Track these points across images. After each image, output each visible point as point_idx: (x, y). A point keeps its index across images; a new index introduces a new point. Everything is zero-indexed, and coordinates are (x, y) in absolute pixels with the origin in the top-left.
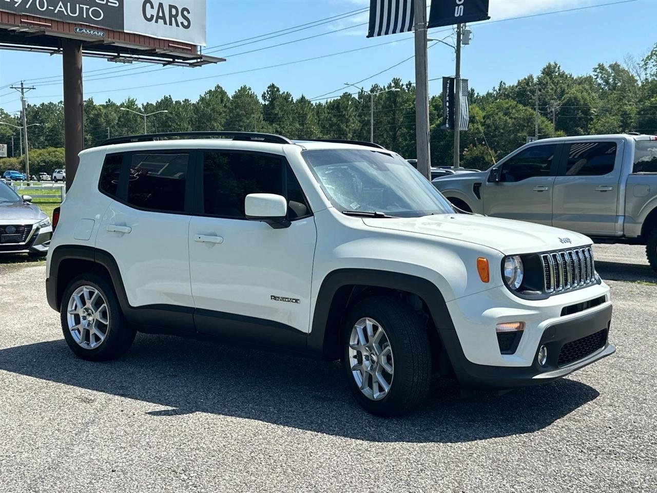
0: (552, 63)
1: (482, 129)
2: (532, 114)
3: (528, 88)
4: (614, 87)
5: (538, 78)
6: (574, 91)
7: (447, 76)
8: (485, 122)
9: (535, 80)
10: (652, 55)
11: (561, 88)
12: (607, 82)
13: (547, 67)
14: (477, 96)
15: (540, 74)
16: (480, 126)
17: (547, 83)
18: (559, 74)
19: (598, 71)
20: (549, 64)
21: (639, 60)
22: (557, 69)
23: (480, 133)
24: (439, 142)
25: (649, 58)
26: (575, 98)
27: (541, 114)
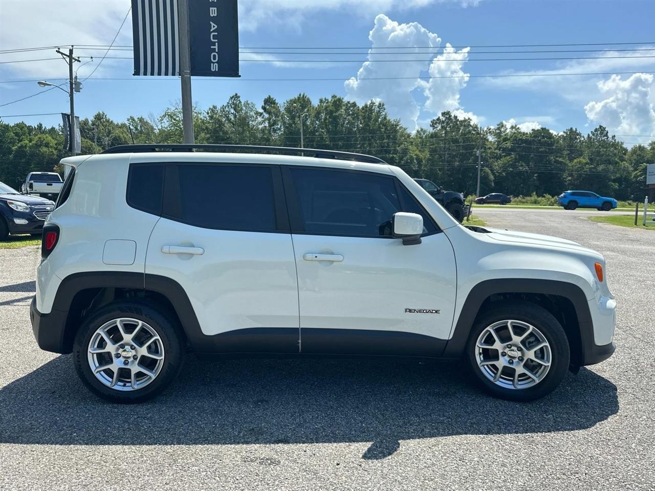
0: (101, 113)
1: (55, 152)
2: (91, 145)
3: (86, 127)
4: (141, 132)
5: (92, 121)
6: (117, 132)
7: (64, 113)
8: (57, 147)
9: (90, 122)
10: (166, 115)
11: (108, 129)
12: (136, 129)
13: (98, 115)
14: (45, 129)
15: (93, 118)
16: (53, 150)
17: (99, 125)
18: (106, 120)
19: (130, 120)
20: (99, 113)
21: (157, 117)
22: (104, 117)
23: (54, 155)
24: (21, 159)
25: (164, 116)
26: (119, 137)
27: (98, 145)
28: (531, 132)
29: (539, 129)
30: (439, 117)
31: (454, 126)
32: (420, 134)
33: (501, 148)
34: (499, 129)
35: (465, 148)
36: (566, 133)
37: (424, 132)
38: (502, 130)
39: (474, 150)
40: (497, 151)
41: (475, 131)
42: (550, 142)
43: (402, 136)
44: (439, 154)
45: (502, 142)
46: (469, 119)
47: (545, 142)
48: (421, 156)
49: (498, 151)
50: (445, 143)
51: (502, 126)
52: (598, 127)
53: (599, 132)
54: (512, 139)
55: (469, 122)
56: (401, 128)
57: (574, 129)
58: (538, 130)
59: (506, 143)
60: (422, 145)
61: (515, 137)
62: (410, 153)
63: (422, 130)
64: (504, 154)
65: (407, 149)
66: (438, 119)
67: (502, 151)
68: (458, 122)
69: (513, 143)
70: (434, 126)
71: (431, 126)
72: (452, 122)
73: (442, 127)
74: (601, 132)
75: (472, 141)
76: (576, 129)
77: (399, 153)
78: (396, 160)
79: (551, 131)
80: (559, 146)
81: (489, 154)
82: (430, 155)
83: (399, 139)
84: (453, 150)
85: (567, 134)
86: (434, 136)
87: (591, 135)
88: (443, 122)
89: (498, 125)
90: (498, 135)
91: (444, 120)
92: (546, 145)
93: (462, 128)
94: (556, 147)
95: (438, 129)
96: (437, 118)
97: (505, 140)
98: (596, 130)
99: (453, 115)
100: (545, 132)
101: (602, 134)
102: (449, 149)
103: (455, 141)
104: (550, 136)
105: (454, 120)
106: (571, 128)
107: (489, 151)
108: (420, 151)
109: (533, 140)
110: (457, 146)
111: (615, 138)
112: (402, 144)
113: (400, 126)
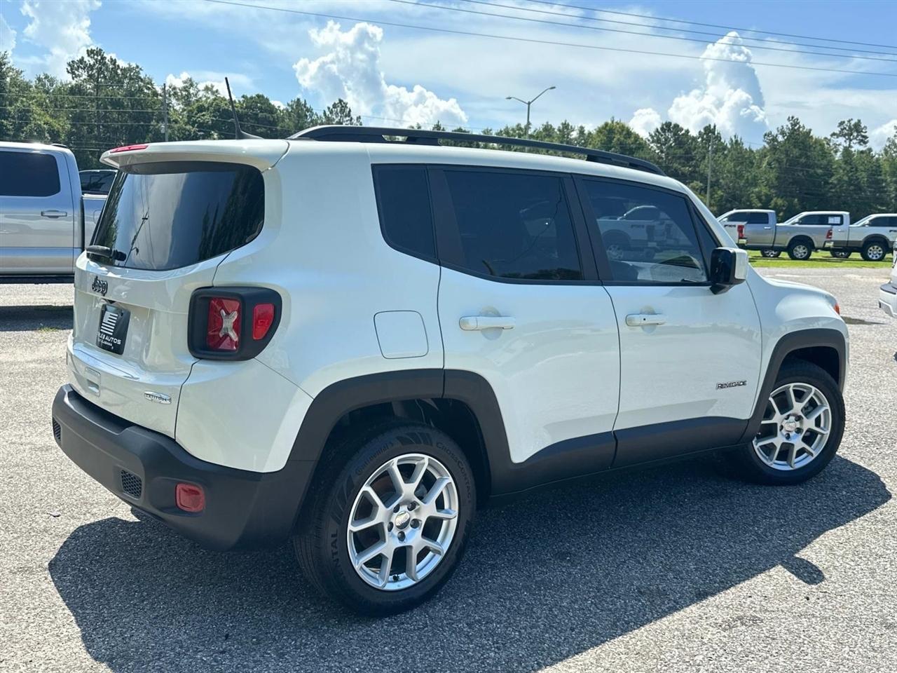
28: (242, 99)
29: (254, 96)
30: (83, 58)
31: (112, 78)
32: (44, 85)
33: (195, 122)
34: (185, 89)
35: (136, 118)
36: (292, 106)
37: (52, 81)
38: (192, 91)
39: (152, 123)
40: (188, 127)
41: (148, 89)
42: (272, 119)
43: (14, 83)
44: (88, 125)
45: (196, 112)
46: (137, 67)
47: (265, 118)
48: (57, 126)
49: (191, 127)
50: (98, 107)
51: (192, 85)
52: (337, 102)
53: (339, 109)
54: (212, 109)
55: (138, 73)
56: (11, 69)
57: (302, 101)
58: (252, 98)
59: (204, 115)
60: (56, 106)
61: (217, 105)
62: (35, 119)
63: (47, 77)
64: (202, 133)
65: (28, 111)
66: (82, 61)
67: (197, 127)
68: (119, 71)
69: (214, 116)
70: (73, 73)
71: (68, 72)
72: (107, 69)
73: (90, 76)
74: (341, 110)
75: (148, 107)
76: (305, 101)
77: (13, 118)
78: (9, 130)
79: (272, 102)
80: (286, 126)
81: (176, 132)
82: (73, 125)
83: (10, 91)
84: (113, 120)
85: (292, 108)
86: (76, 90)
87: (328, 113)
88: (91, 67)
89: (185, 82)
90: (186, 100)
91: (92, 63)
92: (265, 122)
93: (126, 81)
94: (281, 127)
95: (82, 78)
96: (79, 58)
97: (201, 109)
98: (335, 106)
99: (108, 57)
100: (262, 102)
101: (342, 111)
102: (105, 117)
103: (117, 104)
104: (272, 110)
105: (111, 67)
106: (298, 100)
107: (176, 126)
108: (52, 116)
109: (246, 114)
110: (119, 113)
111: (361, 121)
112: (16, 100)
113: (6, 66)
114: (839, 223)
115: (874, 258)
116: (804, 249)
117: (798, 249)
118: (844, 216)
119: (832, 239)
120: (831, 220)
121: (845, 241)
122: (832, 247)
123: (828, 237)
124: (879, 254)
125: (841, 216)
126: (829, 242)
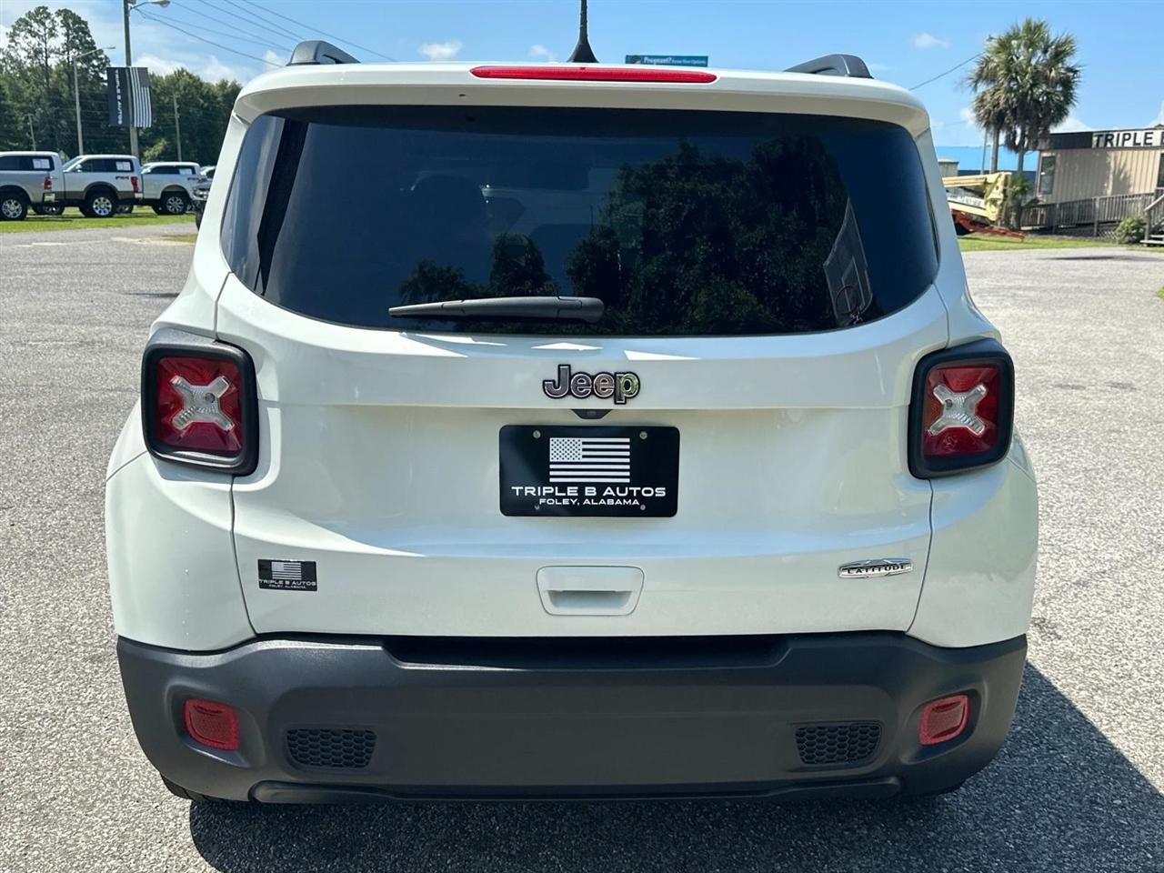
114: (48, 167)
115: (103, 214)
116: (16, 204)
117: (8, 205)
118: (54, 158)
119: (53, 190)
120: (37, 164)
121: (61, 192)
122: (53, 201)
123: (46, 188)
124: (108, 208)
125: (50, 158)
126: (49, 194)
